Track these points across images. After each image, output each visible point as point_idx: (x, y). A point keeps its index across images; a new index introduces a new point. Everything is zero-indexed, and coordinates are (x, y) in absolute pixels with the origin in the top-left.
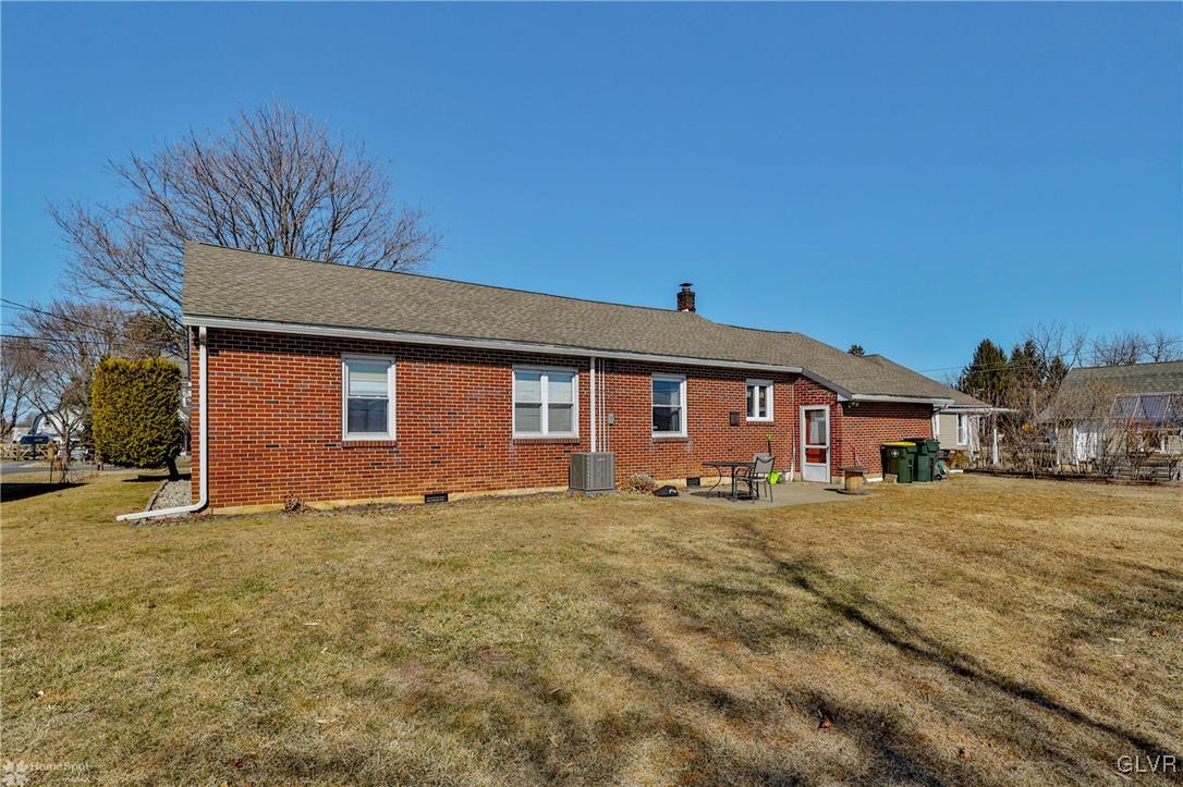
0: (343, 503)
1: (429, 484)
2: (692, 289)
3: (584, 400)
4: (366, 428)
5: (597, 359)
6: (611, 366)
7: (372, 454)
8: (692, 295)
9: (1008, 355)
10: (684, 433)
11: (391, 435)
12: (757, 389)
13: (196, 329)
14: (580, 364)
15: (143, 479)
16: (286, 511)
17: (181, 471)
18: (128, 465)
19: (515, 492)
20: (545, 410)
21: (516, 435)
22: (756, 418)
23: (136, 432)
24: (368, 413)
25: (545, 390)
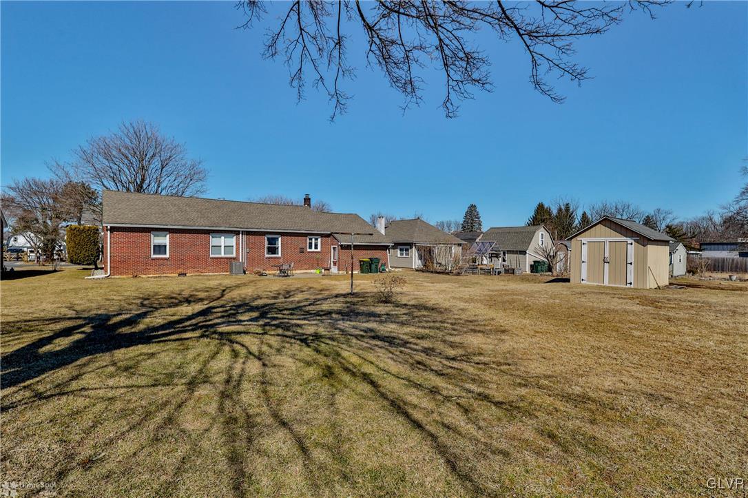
0: (151, 276)
1: (180, 271)
2: (310, 197)
3: (237, 244)
4: (159, 253)
5: (242, 231)
6: (249, 233)
7: (161, 262)
8: (310, 199)
9: (555, 212)
10: (280, 255)
11: (167, 256)
12: (313, 239)
13: (107, 227)
14: (237, 233)
15: (84, 269)
16: (133, 277)
17: (99, 266)
18: (79, 264)
19: (210, 274)
20: (223, 247)
21: (211, 256)
22: (313, 250)
23: (83, 252)
24: (160, 249)
25: (222, 241)
